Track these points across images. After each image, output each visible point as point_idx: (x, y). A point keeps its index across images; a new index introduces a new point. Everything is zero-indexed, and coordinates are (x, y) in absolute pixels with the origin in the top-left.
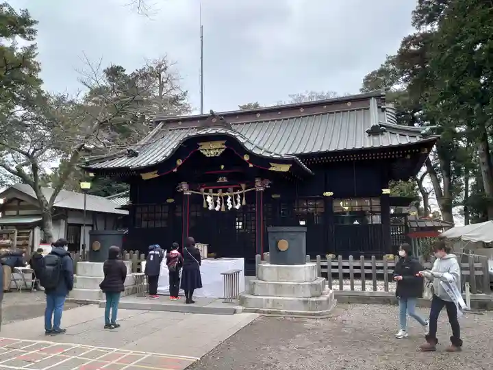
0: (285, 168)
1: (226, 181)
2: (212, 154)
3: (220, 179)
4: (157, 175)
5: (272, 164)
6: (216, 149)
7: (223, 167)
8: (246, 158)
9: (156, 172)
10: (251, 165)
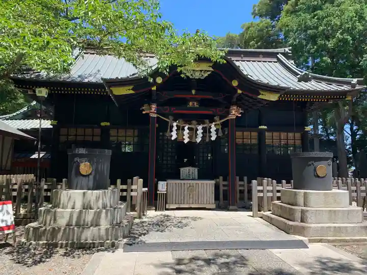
0: (274, 97)
1: (198, 106)
2: (197, 75)
3: (191, 103)
4: (132, 92)
5: (262, 93)
6: (201, 71)
7: (193, 92)
8: (235, 83)
9: (131, 87)
10: (239, 91)
